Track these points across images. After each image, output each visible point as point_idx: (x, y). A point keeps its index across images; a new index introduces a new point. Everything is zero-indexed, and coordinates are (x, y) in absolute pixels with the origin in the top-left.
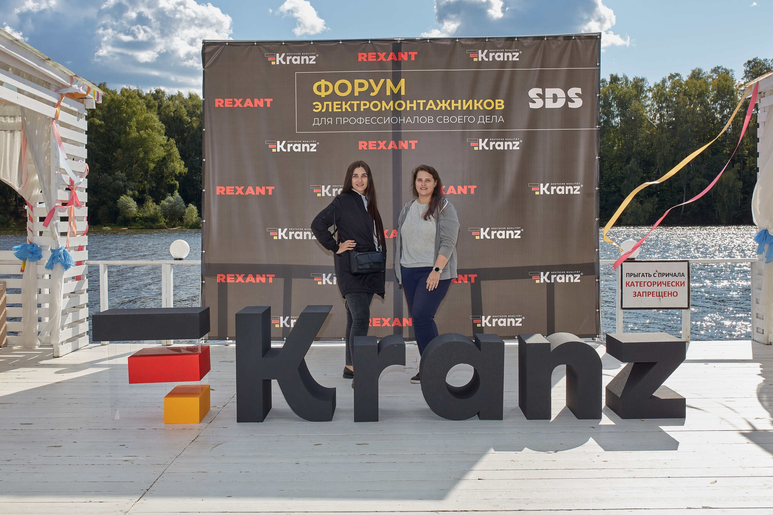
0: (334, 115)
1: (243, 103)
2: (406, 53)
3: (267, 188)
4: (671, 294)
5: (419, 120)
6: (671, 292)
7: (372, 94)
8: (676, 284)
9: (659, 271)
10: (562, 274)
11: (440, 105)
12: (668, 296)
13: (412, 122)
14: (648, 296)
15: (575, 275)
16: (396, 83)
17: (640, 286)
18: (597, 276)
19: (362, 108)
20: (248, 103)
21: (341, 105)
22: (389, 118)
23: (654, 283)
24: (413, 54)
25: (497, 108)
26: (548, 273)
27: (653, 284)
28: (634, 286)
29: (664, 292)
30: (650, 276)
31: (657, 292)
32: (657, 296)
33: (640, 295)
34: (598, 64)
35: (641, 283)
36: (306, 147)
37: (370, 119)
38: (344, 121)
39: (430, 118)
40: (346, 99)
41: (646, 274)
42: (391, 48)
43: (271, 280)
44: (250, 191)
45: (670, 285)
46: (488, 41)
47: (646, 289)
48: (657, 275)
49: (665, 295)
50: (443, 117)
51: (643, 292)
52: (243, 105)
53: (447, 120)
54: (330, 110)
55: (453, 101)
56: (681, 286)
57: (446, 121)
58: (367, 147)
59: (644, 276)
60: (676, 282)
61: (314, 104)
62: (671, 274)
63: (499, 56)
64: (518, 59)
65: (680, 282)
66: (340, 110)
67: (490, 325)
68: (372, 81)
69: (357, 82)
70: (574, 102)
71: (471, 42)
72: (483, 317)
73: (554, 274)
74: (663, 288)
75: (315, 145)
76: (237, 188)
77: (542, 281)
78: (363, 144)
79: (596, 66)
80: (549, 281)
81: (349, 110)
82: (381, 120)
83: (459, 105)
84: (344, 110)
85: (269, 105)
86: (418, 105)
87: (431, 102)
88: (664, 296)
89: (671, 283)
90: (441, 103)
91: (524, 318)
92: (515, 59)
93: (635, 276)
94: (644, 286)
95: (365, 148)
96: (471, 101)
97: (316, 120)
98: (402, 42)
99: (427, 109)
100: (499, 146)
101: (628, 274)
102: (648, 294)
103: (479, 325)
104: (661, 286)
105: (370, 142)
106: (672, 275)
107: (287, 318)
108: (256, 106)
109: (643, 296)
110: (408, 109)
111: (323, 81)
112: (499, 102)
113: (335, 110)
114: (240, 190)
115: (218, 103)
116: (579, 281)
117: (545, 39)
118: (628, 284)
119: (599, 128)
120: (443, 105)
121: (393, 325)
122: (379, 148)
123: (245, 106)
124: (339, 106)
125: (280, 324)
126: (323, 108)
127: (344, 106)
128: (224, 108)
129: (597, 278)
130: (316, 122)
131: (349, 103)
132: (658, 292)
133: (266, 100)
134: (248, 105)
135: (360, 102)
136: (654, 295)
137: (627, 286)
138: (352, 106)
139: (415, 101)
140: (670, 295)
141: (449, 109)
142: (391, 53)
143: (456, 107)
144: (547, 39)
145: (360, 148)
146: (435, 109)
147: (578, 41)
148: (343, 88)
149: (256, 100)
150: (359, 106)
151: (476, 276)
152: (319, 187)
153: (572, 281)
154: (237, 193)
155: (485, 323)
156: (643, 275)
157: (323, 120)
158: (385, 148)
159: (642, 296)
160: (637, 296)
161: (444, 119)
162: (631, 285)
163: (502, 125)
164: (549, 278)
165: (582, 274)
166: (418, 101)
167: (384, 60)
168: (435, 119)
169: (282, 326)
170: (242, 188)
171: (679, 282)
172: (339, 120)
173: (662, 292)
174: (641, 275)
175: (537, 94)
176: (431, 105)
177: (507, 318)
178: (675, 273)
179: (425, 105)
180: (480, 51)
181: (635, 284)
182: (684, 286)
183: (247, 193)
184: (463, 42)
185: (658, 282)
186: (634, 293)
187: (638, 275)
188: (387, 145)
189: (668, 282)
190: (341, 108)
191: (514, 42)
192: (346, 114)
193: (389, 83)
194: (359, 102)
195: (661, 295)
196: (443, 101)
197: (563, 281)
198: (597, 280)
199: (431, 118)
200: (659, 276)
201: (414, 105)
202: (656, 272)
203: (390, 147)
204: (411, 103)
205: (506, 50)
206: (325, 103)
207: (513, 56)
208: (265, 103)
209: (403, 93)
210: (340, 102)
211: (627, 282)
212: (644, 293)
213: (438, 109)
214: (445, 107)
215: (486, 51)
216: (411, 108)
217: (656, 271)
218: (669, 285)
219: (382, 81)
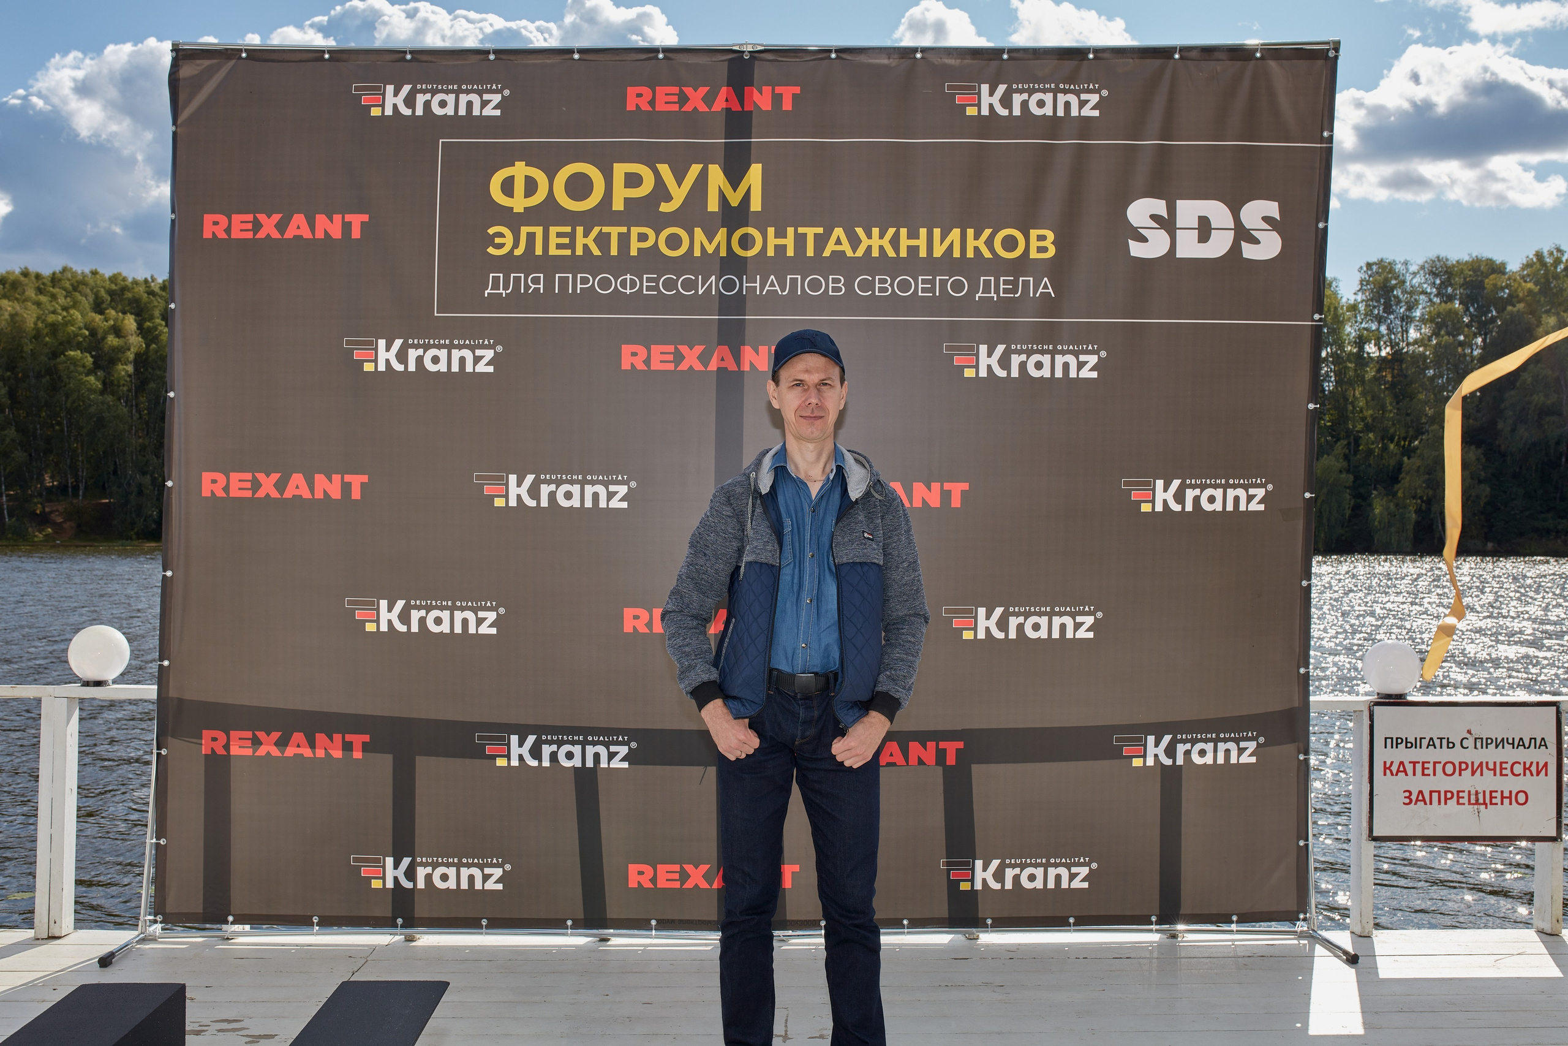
0: (548, 265)
1: (281, 227)
2: (767, 90)
3: (348, 478)
4: (1510, 797)
5: (803, 285)
6: (1511, 792)
7: (665, 208)
8: (1525, 769)
9: (1476, 733)
10: (1206, 741)
11: (865, 242)
12: (1502, 804)
13: (783, 290)
14: (1446, 803)
15: (1243, 744)
16: (735, 175)
17: (1423, 774)
18: (1301, 746)
19: (635, 247)
20: (298, 227)
21: (572, 236)
22: (713, 278)
23: (1464, 766)
24: (788, 93)
25: (1034, 255)
26: (1167, 738)
27: (1461, 770)
28: (1406, 775)
29: (1491, 792)
30: (1451, 745)
31: (1469, 792)
32: (1470, 803)
33: (1424, 800)
34: (1326, 134)
35: (1426, 765)
36: (462, 360)
37: (657, 280)
38: (579, 283)
39: (835, 281)
40: (587, 220)
41: (1441, 739)
42: (723, 71)
43: (357, 755)
44: (297, 487)
45: (1508, 772)
46: (1010, 59)
47: (1441, 783)
48: (1469, 743)
49: (1494, 801)
50: (874, 279)
51: (1431, 792)
52: (282, 233)
53: (885, 286)
54: (539, 251)
55: (904, 232)
56: (1538, 773)
57: (881, 290)
58: (647, 362)
59: (1434, 745)
60: (1525, 763)
61: (491, 231)
62: (1510, 741)
63: (1041, 104)
64: (1096, 113)
65: (1534, 765)
66: (568, 252)
67: (996, 886)
68: (664, 169)
69: (620, 170)
70: (1257, 242)
71: (958, 61)
72: (979, 864)
73: (1184, 742)
74: (1486, 782)
75: (489, 354)
76: (261, 476)
77: (1150, 762)
78: (634, 354)
79: (1322, 140)
80: (1168, 762)
81: (596, 252)
82: (687, 285)
83: (922, 242)
84: (579, 251)
85: (356, 234)
86: (800, 240)
87: (839, 232)
88: (1491, 803)
89: (1508, 766)
90: (869, 236)
91: (1094, 866)
92: (1087, 112)
93: (1409, 745)
94: (1434, 774)
95: (641, 366)
96: (956, 233)
97: (496, 280)
98: (757, 55)
99: (827, 253)
100: (1039, 366)
101: (1389, 741)
102: (1446, 797)
103: (965, 886)
104: (1482, 774)
105: (656, 349)
106: (1513, 744)
107: (406, 861)
108: (320, 235)
109: (1431, 803)
110: (771, 252)
111: (520, 165)
112: (1041, 238)
113: (553, 251)
114: (268, 485)
115: (213, 225)
116: (1253, 760)
117: (1177, 56)
118: (1389, 768)
119: (1320, 320)
120: (875, 242)
121: (715, 886)
122: (683, 366)
123: (289, 234)
124: (566, 241)
125: (384, 878)
126: (516, 245)
127: (580, 241)
128: (229, 243)
129: (1302, 749)
130: (496, 286)
131: (596, 230)
132: (1473, 792)
133: (348, 218)
134: (298, 233)
135: (629, 230)
136: (1461, 801)
137: (1385, 774)
138: (603, 241)
139: (790, 231)
140: (1506, 801)
141: (891, 253)
142: (724, 89)
143: (913, 250)
144: (1181, 58)
145: (626, 365)
146: (849, 253)
147: (1273, 64)
148: (579, 187)
149: (321, 220)
150: (624, 239)
151: (960, 745)
152: (501, 478)
153: (1233, 760)
154: (261, 494)
155: (984, 880)
156: (1431, 743)
157: (517, 280)
158: (698, 367)
159: (1428, 802)
160: (1416, 804)
161: (877, 285)
162: (1398, 771)
163: (1049, 305)
164: (1170, 752)
165: (1262, 740)
166: (801, 230)
167: (703, 108)
168: (849, 285)
169: (390, 884)
170: (275, 476)
171: (1532, 763)
172: (564, 282)
173: (1484, 792)
174: (1425, 743)
175: (1154, 217)
176: (838, 242)
177: (1046, 867)
178: (1521, 739)
179: (821, 241)
180: (985, 88)
181: (1409, 768)
182: (1546, 775)
183: (288, 494)
184: (936, 60)
185: (1473, 763)
186: (1407, 794)
187: (1416, 744)
188: (704, 358)
189: (1501, 763)
190: (572, 246)
191: (1085, 62)
192: (585, 263)
193: (716, 176)
194: (624, 230)
195: (1482, 800)
196: (876, 231)
197: (1208, 759)
198: (1301, 757)
199: (839, 281)
200: (1476, 748)
201: (789, 242)
202: (1468, 736)
203: (713, 366)
204: (781, 234)
205: (1061, 86)
206: (524, 230)
207: (1082, 104)
208: (347, 227)
209: (756, 205)
210: (568, 229)
211: (1385, 763)
212: (1435, 795)
213: (860, 253)
214: (881, 248)
215: (1002, 89)
216: (781, 249)
217: (1469, 732)
218: (1504, 772)
219: (695, 169)
